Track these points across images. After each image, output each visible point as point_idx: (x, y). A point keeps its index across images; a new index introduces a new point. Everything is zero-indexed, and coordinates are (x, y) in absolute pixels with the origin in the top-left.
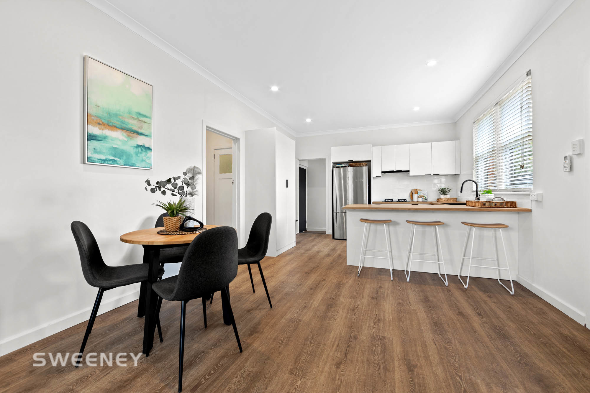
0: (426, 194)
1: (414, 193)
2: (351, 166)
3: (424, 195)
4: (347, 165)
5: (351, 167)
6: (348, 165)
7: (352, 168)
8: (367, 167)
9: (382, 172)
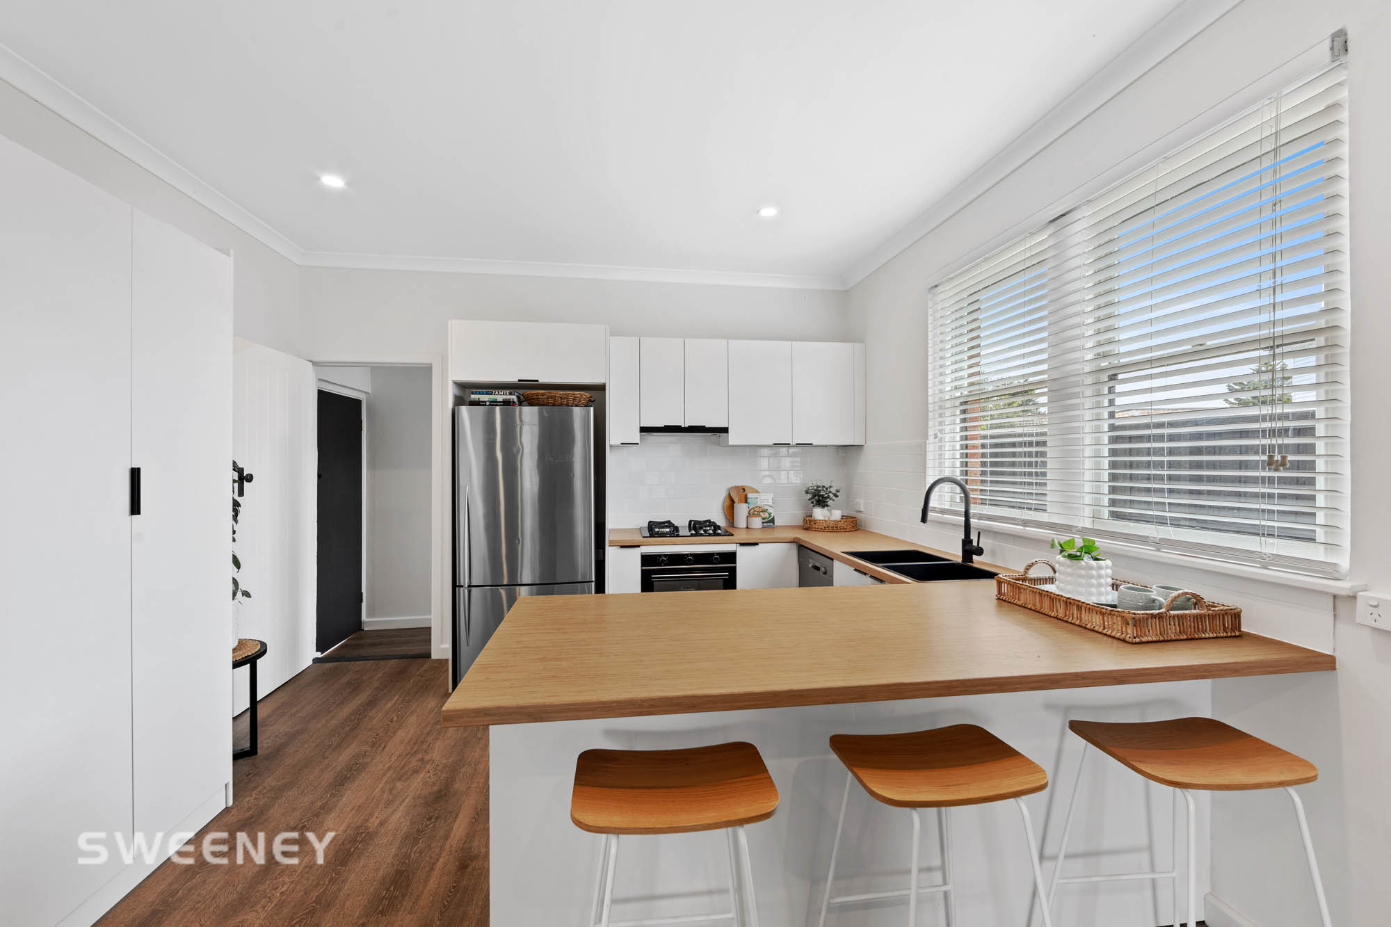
0: (770, 503)
1: (736, 500)
2: (531, 402)
3: (766, 507)
4: (514, 398)
5: (531, 404)
6: (518, 397)
7: (536, 409)
8: (592, 408)
9: (644, 430)
